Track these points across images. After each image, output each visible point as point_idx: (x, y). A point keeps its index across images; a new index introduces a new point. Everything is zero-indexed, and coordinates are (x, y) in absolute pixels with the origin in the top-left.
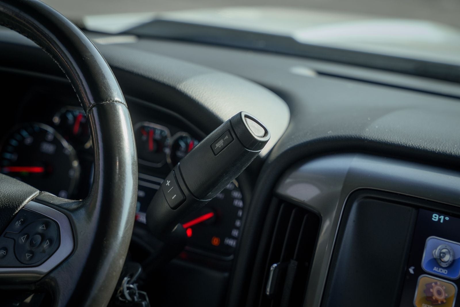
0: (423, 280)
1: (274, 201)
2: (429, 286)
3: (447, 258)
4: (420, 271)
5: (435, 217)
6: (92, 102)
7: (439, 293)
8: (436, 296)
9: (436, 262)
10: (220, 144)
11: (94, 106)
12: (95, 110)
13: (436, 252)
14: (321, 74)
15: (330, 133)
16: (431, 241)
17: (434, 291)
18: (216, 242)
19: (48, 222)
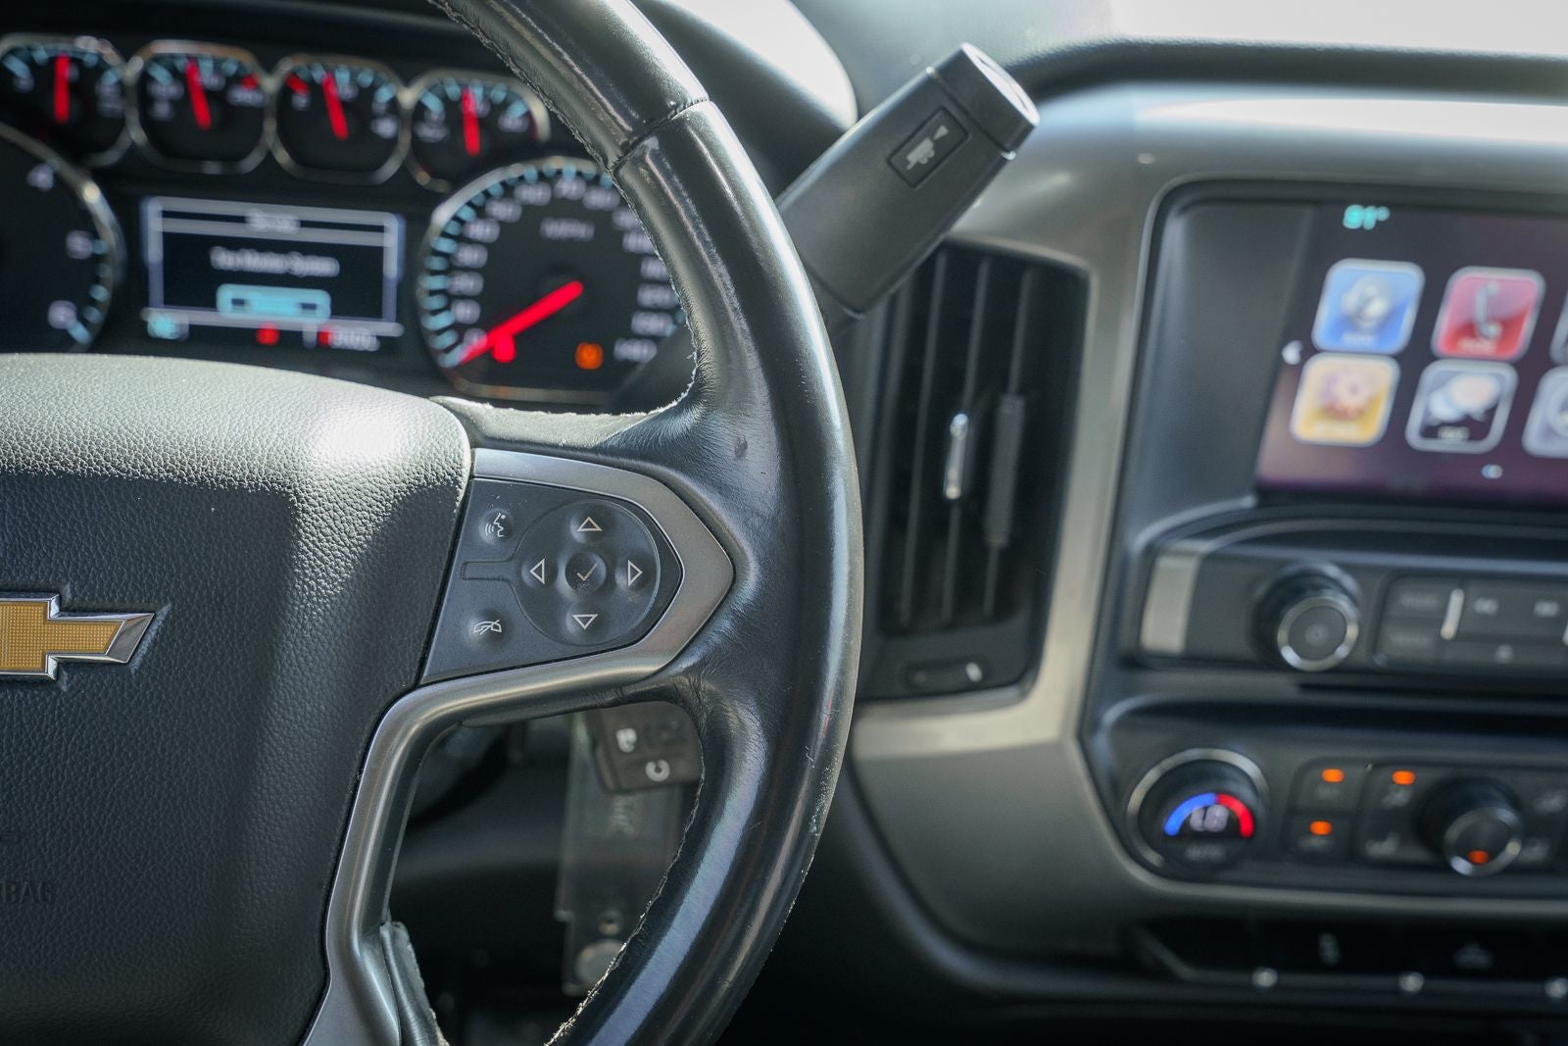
0: (1317, 370)
2: (1331, 380)
3: (1377, 306)
4: (1310, 351)
5: (1355, 216)
7: (1354, 390)
8: (1346, 399)
9: (1349, 322)
13: (1350, 301)
16: (1341, 273)
17: (1341, 388)
18: (589, 357)
19: (600, 509)
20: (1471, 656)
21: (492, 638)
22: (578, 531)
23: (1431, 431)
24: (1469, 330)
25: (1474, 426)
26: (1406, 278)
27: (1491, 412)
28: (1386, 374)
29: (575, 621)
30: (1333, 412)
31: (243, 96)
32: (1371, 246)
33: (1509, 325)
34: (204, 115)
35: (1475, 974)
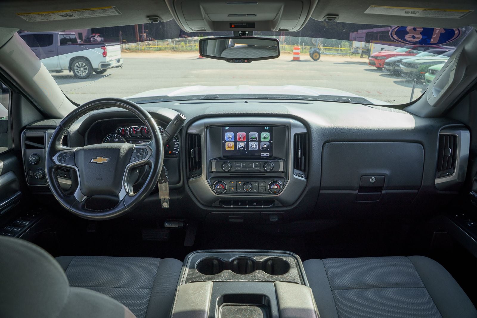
0: (227, 143)
1: (188, 135)
2: (228, 144)
3: (231, 137)
4: (225, 141)
5: (226, 128)
6: (145, 119)
7: (231, 145)
8: (230, 146)
9: (228, 138)
10: (175, 122)
11: (145, 120)
12: (146, 121)
13: (228, 136)
14: (181, 104)
15: (192, 117)
16: (226, 134)
17: (229, 145)
18: (170, 152)
19: (143, 149)
20: (244, 170)
21: (135, 159)
22: (141, 151)
23: (239, 148)
24: (240, 138)
25: (243, 148)
26: (233, 134)
27: (245, 146)
28: (233, 143)
29: (141, 158)
30: (229, 147)
31: (138, 130)
32: (228, 131)
33: (244, 137)
34: (135, 132)
35: (255, 205)
